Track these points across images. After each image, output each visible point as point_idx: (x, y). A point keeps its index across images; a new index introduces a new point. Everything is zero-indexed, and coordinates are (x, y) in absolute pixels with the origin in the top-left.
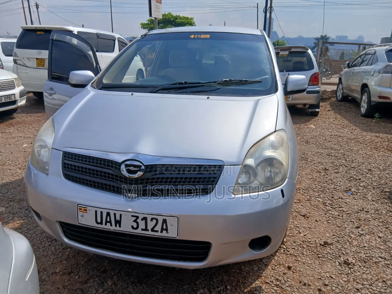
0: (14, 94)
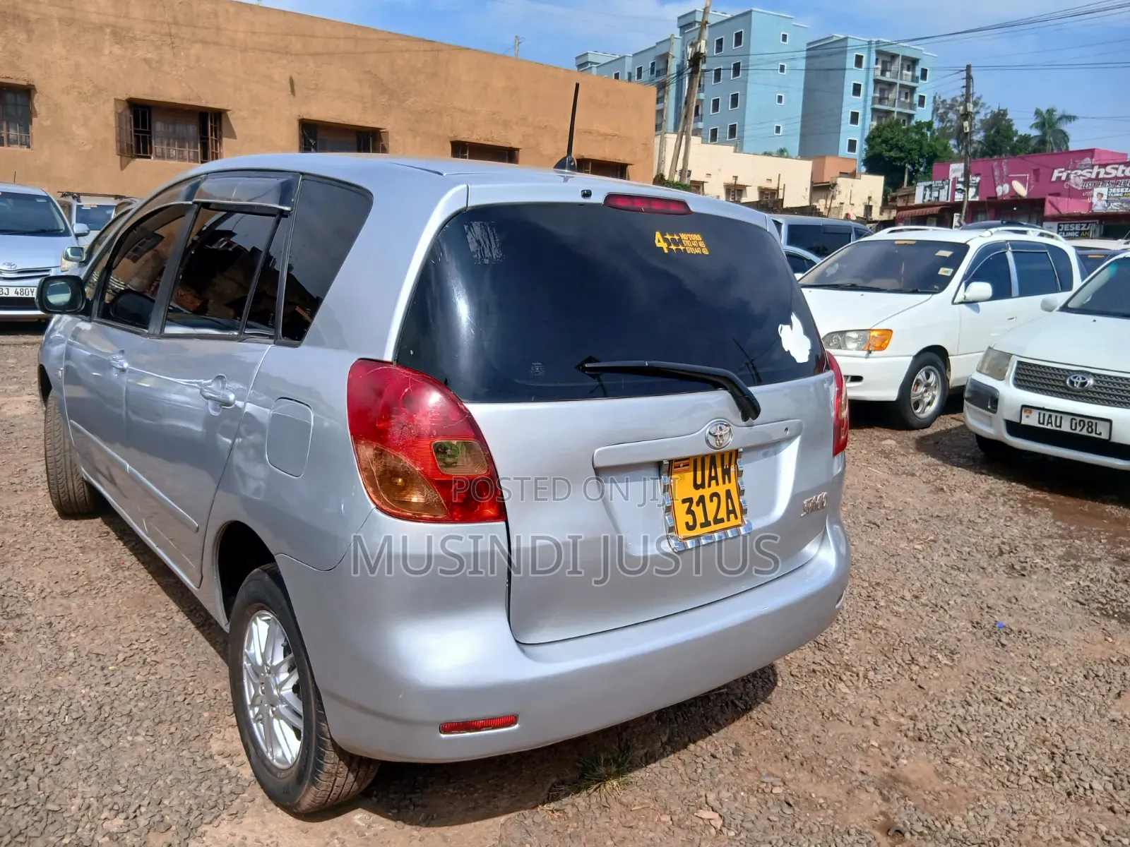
0: (1110, 421)
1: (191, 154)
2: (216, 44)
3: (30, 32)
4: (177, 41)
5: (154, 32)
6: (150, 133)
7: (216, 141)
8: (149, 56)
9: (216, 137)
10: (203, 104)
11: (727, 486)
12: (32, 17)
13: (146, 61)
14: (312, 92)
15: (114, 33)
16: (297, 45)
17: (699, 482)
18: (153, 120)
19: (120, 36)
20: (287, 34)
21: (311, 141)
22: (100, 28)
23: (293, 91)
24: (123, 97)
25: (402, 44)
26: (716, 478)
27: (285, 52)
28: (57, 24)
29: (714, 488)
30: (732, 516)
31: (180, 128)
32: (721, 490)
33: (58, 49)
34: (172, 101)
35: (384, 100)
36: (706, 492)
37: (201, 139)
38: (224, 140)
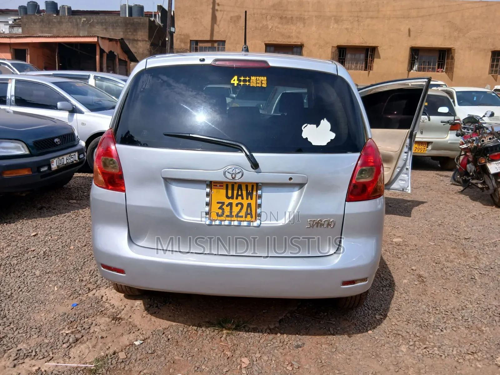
1: (361, 67)
2: (377, 18)
3: (304, 23)
4: (360, 19)
5: (351, 16)
6: (345, 59)
7: (371, 60)
8: (347, 27)
9: (372, 58)
10: (368, 45)
11: (249, 201)
12: (306, 17)
13: (347, 29)
14: (419, 34)
15: (335, 19)
16: (414, 13)
17: (230, 195)
18: (347, 53)
19: (337, 20)
20: (410, 9)
21: (416, 57)
22: (330, 18)
23: (409, 35)
24: (336, 45)
25: (468, 5)
26: (242, 195)
27: (408, 17)
28: (314, 19)
29: (240, 200)
30: (249, 216)
31: (357, 56)
32: (245, 202)
33: (314, 29)
34: (354, 45)
35: (456, 34)
36: (234, 202)
37: (365, 60)
38: (375, 60)
